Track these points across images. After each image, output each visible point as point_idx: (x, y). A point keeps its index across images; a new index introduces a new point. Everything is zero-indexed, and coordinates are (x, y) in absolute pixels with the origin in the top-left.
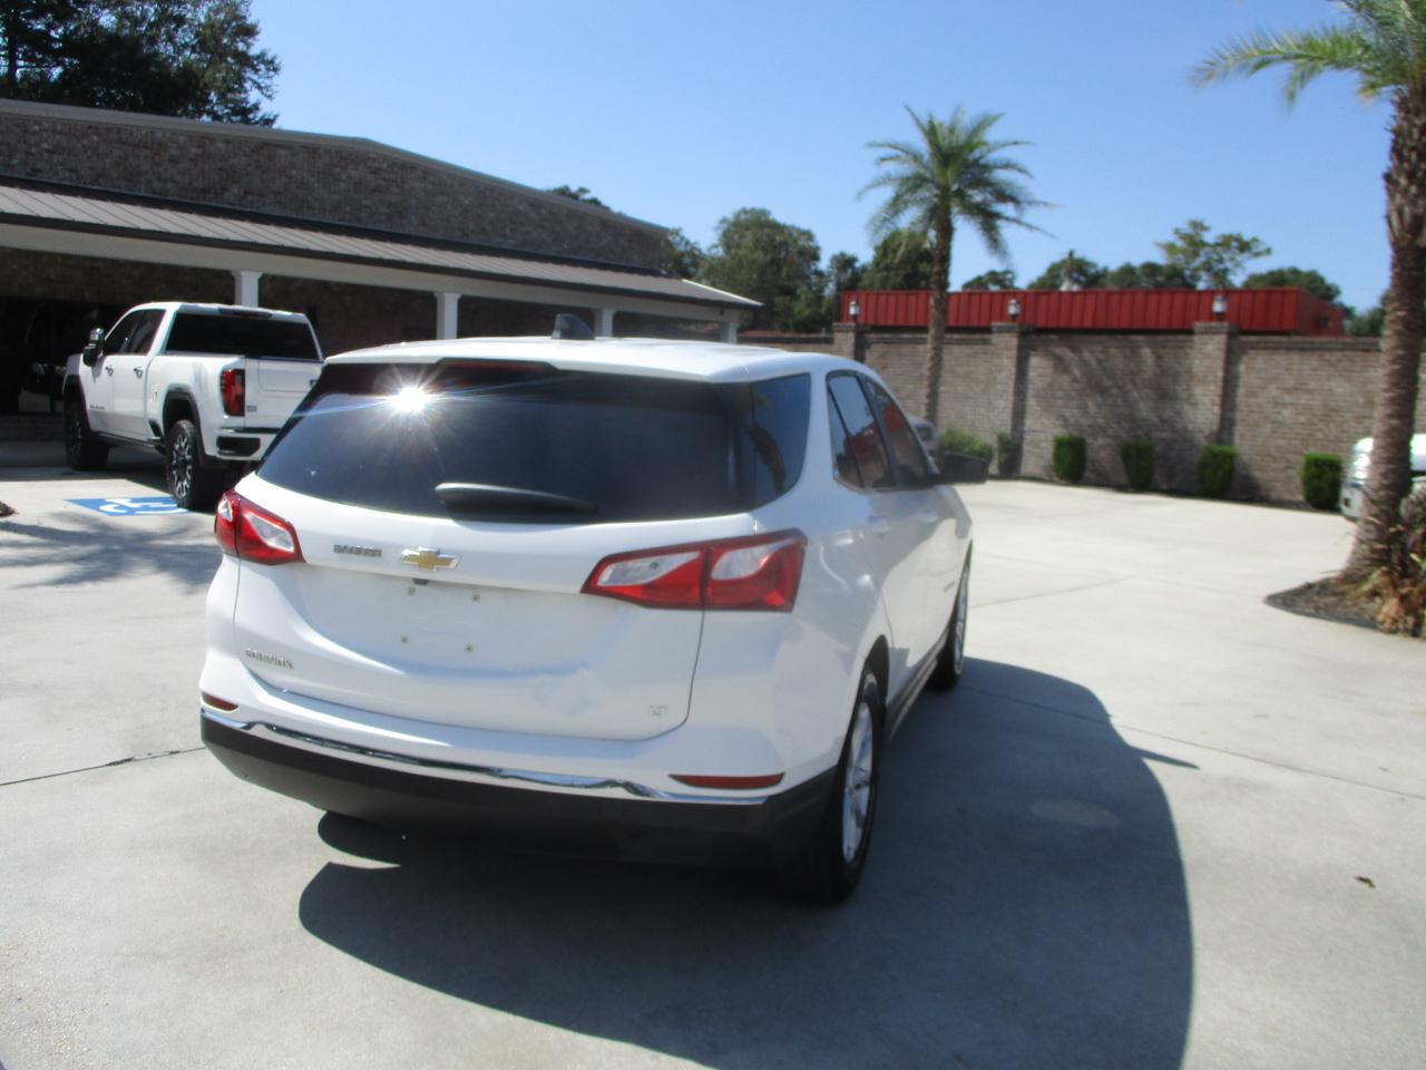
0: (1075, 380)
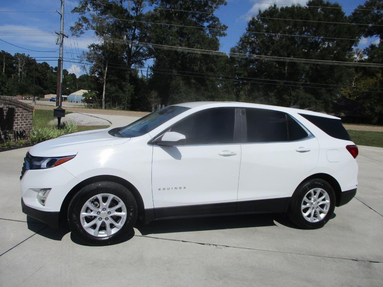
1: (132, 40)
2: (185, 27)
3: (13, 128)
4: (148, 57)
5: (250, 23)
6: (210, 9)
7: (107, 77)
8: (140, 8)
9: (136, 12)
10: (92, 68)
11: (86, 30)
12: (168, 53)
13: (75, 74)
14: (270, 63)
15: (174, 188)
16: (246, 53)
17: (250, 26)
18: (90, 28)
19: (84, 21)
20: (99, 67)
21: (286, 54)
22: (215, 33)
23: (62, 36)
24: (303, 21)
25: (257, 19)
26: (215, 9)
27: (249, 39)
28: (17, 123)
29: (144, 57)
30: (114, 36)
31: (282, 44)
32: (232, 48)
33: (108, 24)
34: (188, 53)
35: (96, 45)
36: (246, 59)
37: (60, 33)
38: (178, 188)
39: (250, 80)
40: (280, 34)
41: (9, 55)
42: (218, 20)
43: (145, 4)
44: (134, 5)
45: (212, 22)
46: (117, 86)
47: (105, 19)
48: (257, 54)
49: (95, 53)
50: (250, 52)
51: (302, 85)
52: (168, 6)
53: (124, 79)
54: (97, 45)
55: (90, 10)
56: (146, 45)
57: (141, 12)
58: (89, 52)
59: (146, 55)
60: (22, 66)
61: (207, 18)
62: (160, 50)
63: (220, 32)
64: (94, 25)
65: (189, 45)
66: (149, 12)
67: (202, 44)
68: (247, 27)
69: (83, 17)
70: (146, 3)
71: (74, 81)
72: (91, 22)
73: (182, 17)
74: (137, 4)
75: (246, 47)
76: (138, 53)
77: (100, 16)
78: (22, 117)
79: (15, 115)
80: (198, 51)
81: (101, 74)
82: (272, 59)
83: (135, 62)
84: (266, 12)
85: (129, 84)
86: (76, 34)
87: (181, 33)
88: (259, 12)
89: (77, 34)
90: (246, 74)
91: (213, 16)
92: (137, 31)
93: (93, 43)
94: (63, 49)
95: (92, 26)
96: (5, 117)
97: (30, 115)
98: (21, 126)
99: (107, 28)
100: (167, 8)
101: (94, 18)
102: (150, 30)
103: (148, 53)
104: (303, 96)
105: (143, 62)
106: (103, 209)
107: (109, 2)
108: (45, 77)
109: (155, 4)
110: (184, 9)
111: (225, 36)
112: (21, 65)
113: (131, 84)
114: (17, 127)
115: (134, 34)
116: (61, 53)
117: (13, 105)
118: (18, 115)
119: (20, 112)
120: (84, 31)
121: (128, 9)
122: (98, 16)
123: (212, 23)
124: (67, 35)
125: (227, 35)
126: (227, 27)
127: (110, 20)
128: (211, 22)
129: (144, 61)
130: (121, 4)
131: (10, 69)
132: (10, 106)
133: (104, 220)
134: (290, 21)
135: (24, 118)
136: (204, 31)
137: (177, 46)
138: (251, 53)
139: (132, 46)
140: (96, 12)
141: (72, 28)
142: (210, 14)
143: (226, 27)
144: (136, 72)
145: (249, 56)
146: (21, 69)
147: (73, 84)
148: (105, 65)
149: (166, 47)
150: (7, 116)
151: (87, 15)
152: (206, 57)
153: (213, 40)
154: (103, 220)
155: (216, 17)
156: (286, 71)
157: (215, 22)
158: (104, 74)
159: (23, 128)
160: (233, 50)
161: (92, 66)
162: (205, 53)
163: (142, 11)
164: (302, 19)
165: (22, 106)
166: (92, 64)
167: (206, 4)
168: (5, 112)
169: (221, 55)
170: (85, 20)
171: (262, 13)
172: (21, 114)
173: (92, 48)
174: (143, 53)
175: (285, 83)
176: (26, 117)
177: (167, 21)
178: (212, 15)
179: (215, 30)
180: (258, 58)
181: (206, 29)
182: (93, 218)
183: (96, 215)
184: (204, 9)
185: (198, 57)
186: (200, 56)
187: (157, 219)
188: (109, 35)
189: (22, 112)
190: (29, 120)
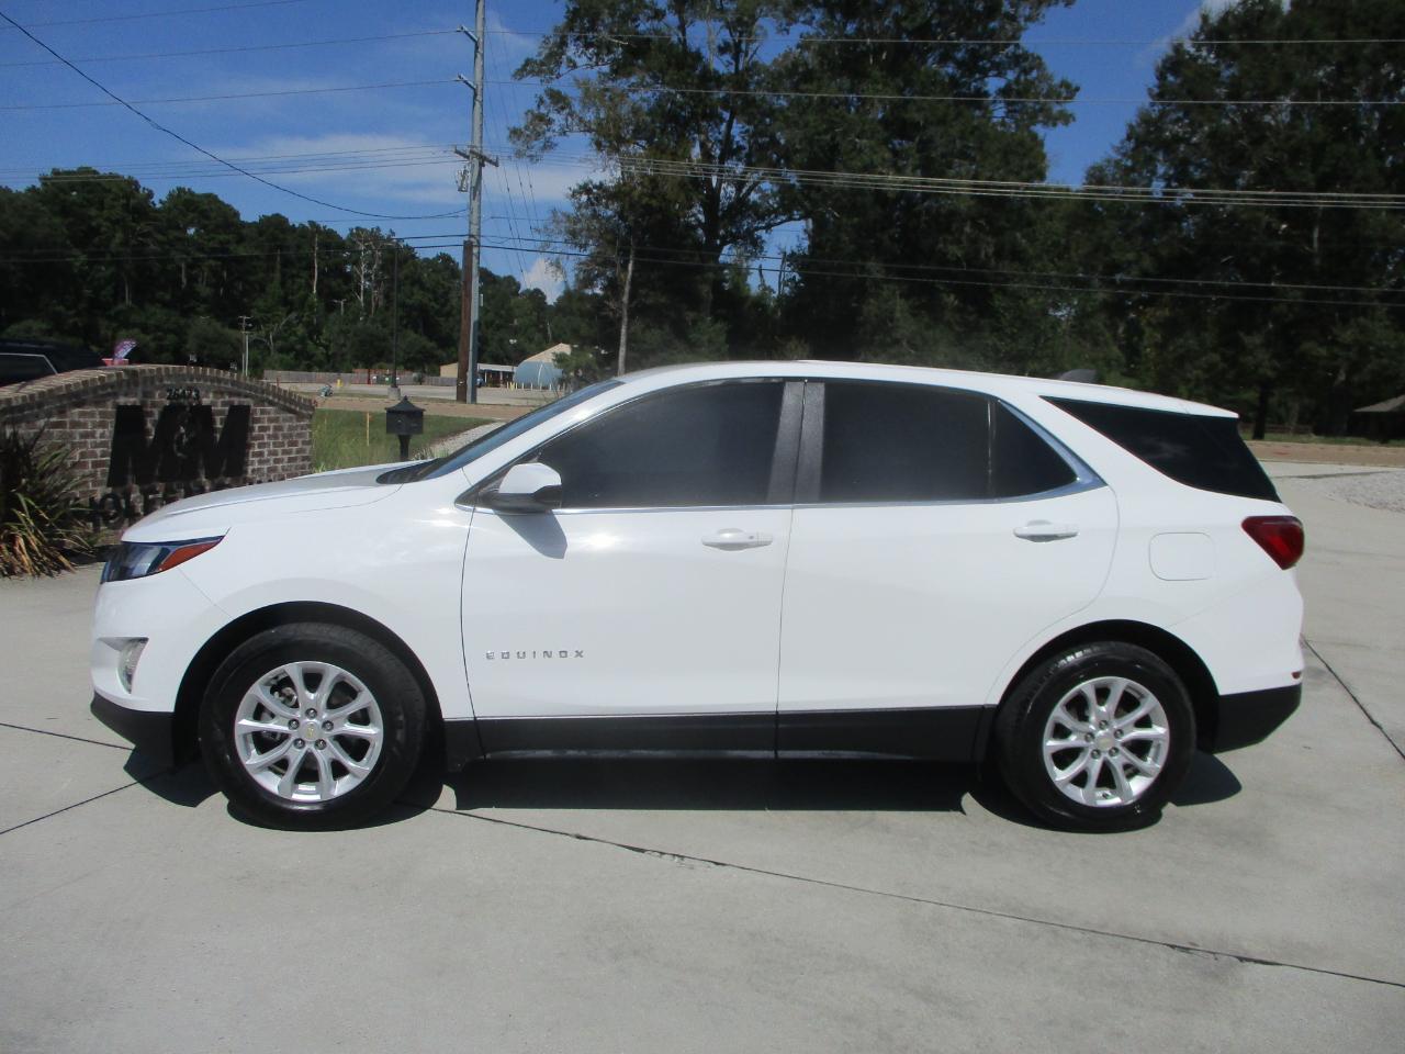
1: (722, 160)
2: (914, 101)
3: (246, 472)
4: (776, 217)
5: (1164, 66)
6: (1007, 26)
7: (632, 297)
8: (747, 45)
9: (733, 58)
10: (584, 267)
11: (560, 134)
12: (851, 201)
13: (543, 290)
14: (1244, 217)
15: (540, 654)
16: (1149, 185)
17: (1166, 78)
18: (576, 128)
19: (556, 103)
20: (607, 263)
21: (1310, 178)
22: (1027, 113)
23: (476, 161)
24: (1383, 43)
25: (1192, 50)
26: (1028, 24)
27: (1163, 131)
28: (261, 454)
29: (762, 218)
30: (658, 150)
31: (1293, 142)
32: (1093, 168)
33: (635, 111)
34: (926, 196)
35: (595, 187)
36: (1151, 207)
37: (472, 152)
38: (556, 655)
39: (1170, 287)
40: (1291, 100)
41: (331, 234)
42: (1038, 63)
43: (761, 27)
44: (725, 35)
45: (1015, 75)
46: (667, 328)
47: (623, 95)
48: (1195, 184)
49: (595, 215)
50: (1168, 179)
51: (1384, 297)
52: (850, 28)
53: (695, 302)
54: (601, 186)
55: (575, 66)
56: (776, 175)
57: (752, 56)
58: (572, 211)
59: (770, 211)
60: (370, 272)
61: (997, 60)
62: (819, 189)
63: (1050, 109)
64: (590, 116)
65: (927, 168)
66: (786, 56)
67: (978, 158)
68: (1153, 81)
69: (551, 90)
70: (766, 24)
71: (538, 317)
72: (577, 107)
73: (900, 63)
74: (735, 30)
75: (1150, 160)
76: (741, 206)
77: (610, 84)
78: (275, 437)
79: (252, 429)
80: (960, 186)
81: (613, 287)
82: (1251, 202)
83: (733, 239)
84: (1230, 18)
85: (709, 318)
86: (528, 153)
87: (898, 125)
88: (1200, 21)
89: (533, 153)
90: (1147, 262)
91: (1021, 52)
92: (738, 130)
93: (586, 179)
94: (479, 206)
95: (581, 120)
96: (218, 436)
97: (302, 428)
98: (272, 464)
99: (630, 124)
100: (847, 36)
101: (587, 90)
102: (781, 118)
103: (777, 203)
104: (1385, 343)
105: (760, 237)
106: (307, 713)
107: (638, 33)
108: (443, 305)
109: (804, 22)
110: (910, 34)
111: (1066, 123)
112: (370, 266)
113: (715, 321)
114: (259, 469)
115: (728, 137)
116: (475, 221)
117: (246, 396)
118: (263, 429)
119: (270, 420)
120: (555, 140)
121: (705, 52)
122: (602, 82)
123: (1019, 77)
124: (493, 158)
125: (1074, 119)
126: (1077, 89)
127: (642, 94)
128: (1011, 75)
129: (762, 233)
130: (681, 35)
131: (334, 284)
132: (236, 401)
133: (310, 747)
134: (1330, 48)
135: (284, 436)
136: (986, 108)
137: (881, 173)
138: (1174, 184)
139: (720, 182)
140: (597, 68)
141: (515, 133)
142: (1007, 46)
143: (1074, 86)
144: (739, 274)
145: (1165, 194)
146: (370, 280)
147: (537, 326)
148: (625, 253)
149: (841, 179)
150: (225, 432)
151: (565, 83)
152: (993, 208)
153: (1021, 144)
154: (307, 747)
155: (1032, 55)
156: (1316, 245)
157: (1026, 72)
158: (623, 288)
159: (280, 469)
160: (1096, 176)
161: (583, 258)
162: (993, 193)
163: (755, 52)
164: (1375, 33)
165: (276, 400)
166: (585, 253)
167: (993, 10)
168: (218, 419)
169: (1050, 195)
170: (558, 99)
171: (1216, 24)
172: (272, 425)
173: (584, 198)
174: (760, 206)
175: (1308, 294)
176: (291, 436)
177: (846, 82)
178: (1017, 46)
179: (1030, 103)
180: (1200, 201)
181: (994, 102)
182: (278, 738)
183: (285, 729)
184: (985, 27)
185: (963, 207)
186: (972, 203)
187: (488, 756)
188: (637, 149)
189: (276, 420)
190: (300, 446)
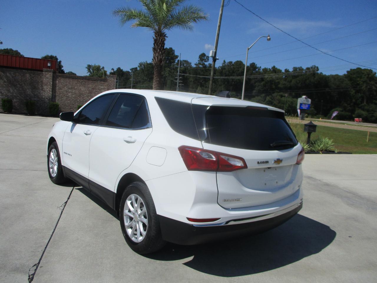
0: (5, 82)
15: (68, 154)
